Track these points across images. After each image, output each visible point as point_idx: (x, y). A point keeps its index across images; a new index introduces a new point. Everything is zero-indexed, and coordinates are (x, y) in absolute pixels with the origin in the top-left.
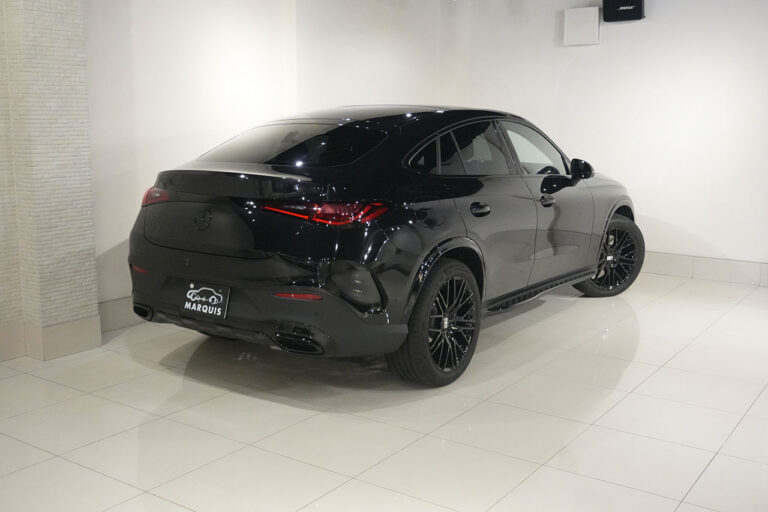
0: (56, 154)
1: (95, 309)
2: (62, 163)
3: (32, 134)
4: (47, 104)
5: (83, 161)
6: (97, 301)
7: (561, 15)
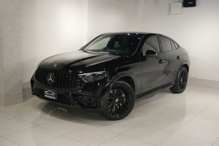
0: (10, 43)
1: (21, 91)
2: (12, 46)
3: (3, 36)
4: (8, 28)
5: (19, 45)
6: (22, 88)
7: (170, 5)
